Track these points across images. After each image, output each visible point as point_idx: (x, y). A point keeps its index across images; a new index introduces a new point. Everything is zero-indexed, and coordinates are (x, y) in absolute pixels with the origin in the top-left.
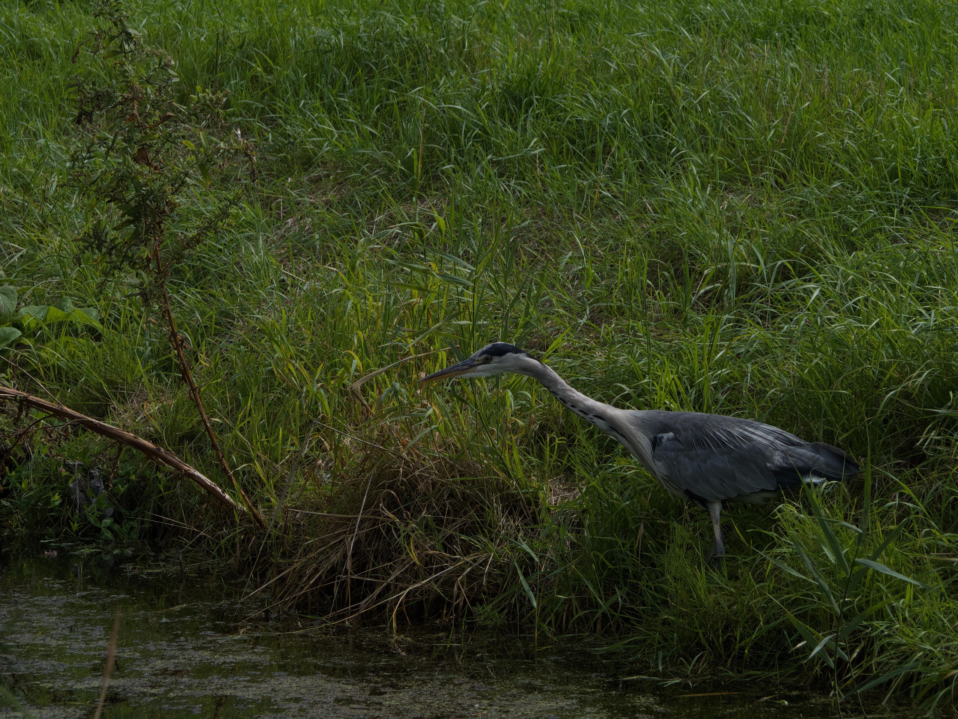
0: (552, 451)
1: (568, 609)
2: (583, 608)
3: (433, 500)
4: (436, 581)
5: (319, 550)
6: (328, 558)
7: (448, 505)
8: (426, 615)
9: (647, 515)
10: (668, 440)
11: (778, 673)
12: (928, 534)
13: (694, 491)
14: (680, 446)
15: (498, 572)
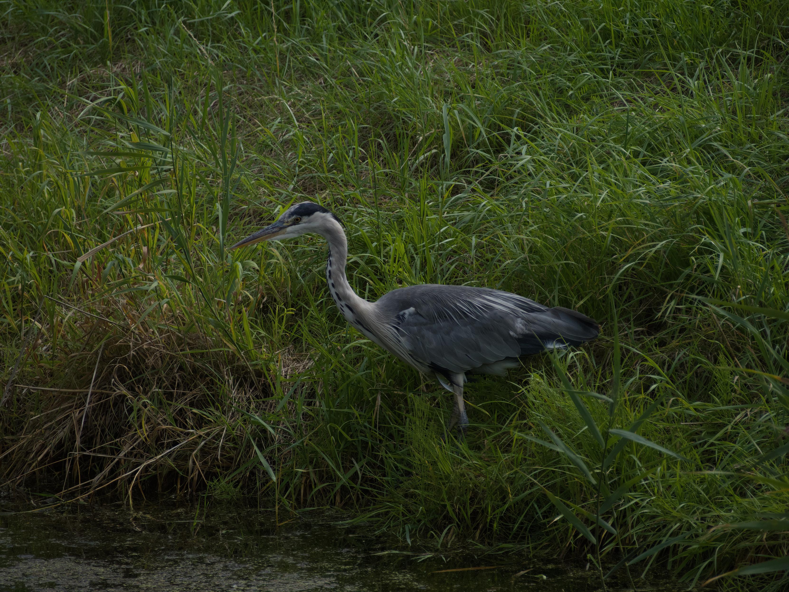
0: (280, 322)
1: (306, 482)
2: (321, 481)
3: (163, 375)
4: (169, 455)
5: (45, 426)
6: (55, 433)
7: (178, 378)
8: (160, 489)
9: (383, 386)
10: (410, 315)
11: (530, 545)
12: (675, 403)
13: (439, 364)
14: (424, 320)
15: (231, 445)
